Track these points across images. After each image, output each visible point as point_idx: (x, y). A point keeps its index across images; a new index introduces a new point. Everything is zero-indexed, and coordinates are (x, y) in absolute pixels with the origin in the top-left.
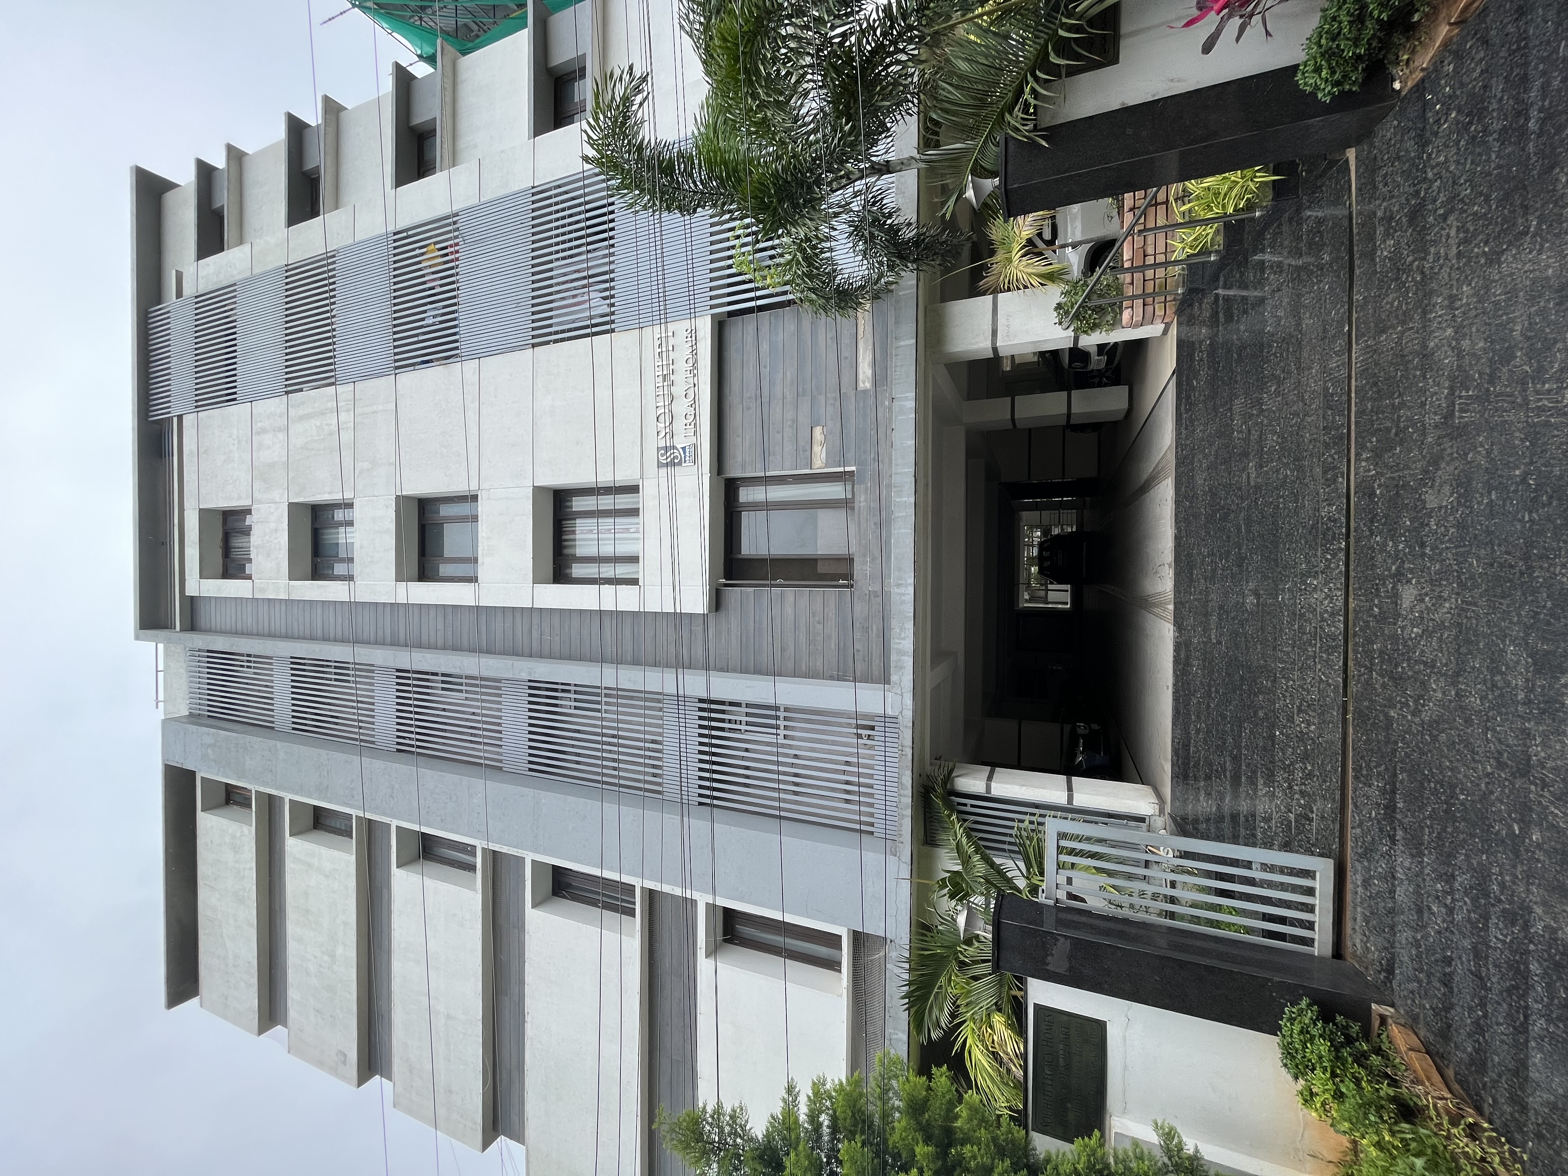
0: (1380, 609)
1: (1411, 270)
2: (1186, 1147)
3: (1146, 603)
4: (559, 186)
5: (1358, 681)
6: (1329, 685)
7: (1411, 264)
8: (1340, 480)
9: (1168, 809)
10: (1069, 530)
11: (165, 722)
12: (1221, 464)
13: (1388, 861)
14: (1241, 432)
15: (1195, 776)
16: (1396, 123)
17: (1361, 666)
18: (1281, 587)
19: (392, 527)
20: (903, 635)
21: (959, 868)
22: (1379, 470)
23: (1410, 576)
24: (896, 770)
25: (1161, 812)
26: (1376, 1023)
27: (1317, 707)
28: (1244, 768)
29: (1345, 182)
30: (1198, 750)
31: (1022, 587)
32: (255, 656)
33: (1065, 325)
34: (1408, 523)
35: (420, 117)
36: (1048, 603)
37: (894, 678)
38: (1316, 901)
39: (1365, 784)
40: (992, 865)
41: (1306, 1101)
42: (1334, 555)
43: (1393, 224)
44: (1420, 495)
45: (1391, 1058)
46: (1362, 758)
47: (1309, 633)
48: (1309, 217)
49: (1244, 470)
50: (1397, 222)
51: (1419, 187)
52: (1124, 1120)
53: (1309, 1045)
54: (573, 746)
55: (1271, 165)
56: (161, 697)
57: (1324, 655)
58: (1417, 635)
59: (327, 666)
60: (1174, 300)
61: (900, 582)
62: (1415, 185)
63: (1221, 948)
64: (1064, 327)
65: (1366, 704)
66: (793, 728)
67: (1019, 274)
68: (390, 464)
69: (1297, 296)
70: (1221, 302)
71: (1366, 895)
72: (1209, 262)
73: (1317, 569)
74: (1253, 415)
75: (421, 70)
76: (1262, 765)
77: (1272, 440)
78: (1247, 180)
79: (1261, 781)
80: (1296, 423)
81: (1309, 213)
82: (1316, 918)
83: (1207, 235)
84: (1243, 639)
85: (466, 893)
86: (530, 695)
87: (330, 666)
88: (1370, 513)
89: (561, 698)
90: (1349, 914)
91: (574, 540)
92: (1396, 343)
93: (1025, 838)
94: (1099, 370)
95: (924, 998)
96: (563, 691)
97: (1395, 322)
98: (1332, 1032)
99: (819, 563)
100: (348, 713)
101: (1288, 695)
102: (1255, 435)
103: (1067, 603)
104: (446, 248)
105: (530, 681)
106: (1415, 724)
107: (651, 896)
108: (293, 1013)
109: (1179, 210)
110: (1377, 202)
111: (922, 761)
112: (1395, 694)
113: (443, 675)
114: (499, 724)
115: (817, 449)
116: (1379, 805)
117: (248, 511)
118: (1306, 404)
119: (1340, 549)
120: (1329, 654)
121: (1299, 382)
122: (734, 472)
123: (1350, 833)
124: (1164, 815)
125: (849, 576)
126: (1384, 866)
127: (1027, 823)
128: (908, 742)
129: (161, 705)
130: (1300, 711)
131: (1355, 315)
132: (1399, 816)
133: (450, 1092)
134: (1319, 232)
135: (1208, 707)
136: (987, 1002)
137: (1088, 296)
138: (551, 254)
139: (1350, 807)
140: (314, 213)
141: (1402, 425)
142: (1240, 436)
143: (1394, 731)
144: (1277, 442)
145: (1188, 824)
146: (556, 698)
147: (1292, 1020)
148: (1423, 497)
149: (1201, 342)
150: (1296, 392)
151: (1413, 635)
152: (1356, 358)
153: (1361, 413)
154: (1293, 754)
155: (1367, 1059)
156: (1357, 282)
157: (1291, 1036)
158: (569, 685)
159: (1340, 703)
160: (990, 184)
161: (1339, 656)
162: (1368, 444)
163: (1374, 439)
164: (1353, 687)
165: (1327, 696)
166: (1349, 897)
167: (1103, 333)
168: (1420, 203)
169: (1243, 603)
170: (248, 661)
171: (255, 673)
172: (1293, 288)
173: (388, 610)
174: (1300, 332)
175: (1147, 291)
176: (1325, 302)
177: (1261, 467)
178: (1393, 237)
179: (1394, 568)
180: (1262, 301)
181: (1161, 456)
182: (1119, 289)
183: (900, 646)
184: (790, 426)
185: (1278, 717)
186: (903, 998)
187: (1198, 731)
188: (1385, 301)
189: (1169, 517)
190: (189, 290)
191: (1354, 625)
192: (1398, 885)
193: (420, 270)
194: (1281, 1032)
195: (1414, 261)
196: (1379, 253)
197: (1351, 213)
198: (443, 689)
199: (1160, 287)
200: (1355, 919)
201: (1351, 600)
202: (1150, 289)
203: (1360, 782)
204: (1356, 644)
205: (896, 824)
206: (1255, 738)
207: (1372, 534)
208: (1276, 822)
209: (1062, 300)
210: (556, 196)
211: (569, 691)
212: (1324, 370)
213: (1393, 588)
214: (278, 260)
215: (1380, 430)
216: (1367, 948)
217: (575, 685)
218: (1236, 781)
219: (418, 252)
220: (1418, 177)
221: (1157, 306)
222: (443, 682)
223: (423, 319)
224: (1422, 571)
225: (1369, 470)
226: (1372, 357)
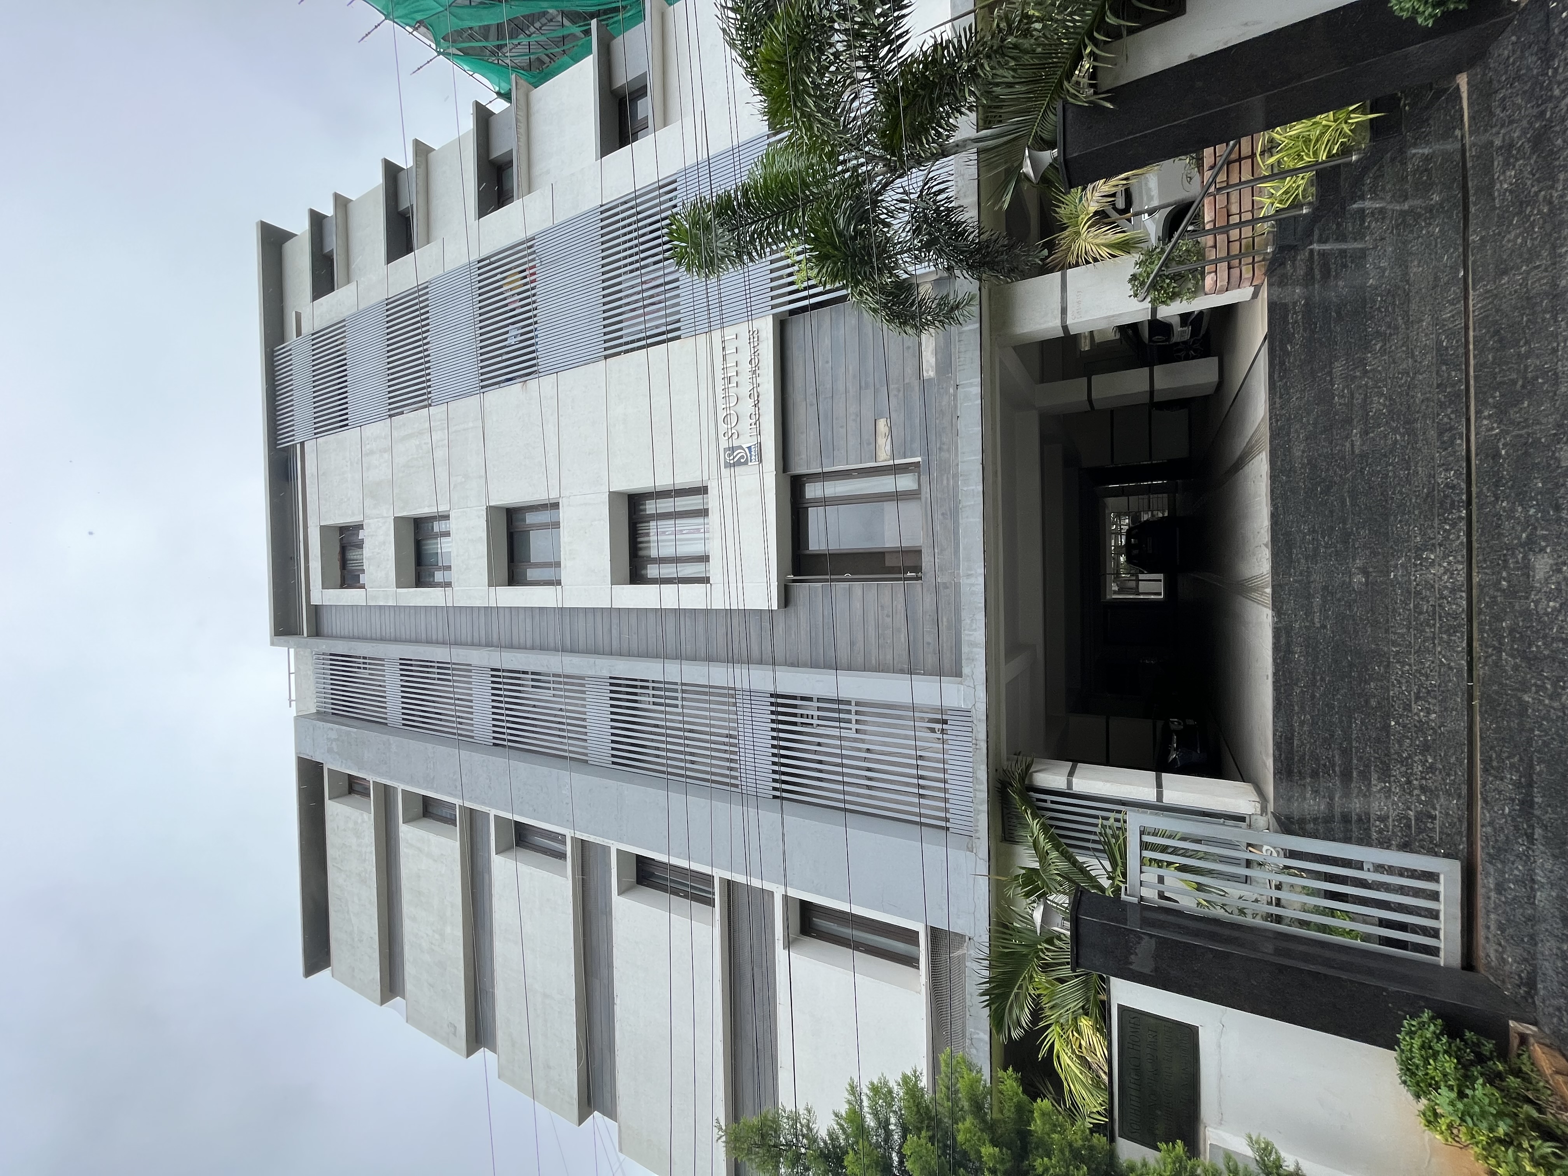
0: (1509, 582)
1: (1535, 202)
2: (1285, 1164)
3: (1243, 588)
4: (625, 203)
5: (1485, 663)
6: (1451, 668)
7: (1537, 194)
8: (1459, 441)
9: (1271, 807)
10: (1160, 515)
11: (297, 718)
12: (1321, 433)
13: (1526, 862)
14: (1343, 396)
15: (1300, 772)
16: (1514, 38)
17: (1487, 646)
18: (1392, 563)
19: (484, 535)
20: (974, 626)
21: (1036, 865)
22: (1503, 427)
23: (1543, 544)
24: (971, 765)
25: (1264, 810)
26: (1515, 1042)
27: (1438, 694)
28: (1355, 761)
29: (1456, 111)
30: (1303, 744)
31: (1110, 578)
32: (370, 658)
33: (1140, 297)
34: (1540, 485)
35: (498, 151)
36: (1139, 594)
37: (966, 670)
38: (1441, 907)
39: (1496, 777)
40: (1074, 863)
41: (1429, 1122)
42: (1454, 525)
43: (1514, 152)
44: (1554, 452)
45: (1534, 1081)
46: (1492, 748)
47: (1427, 612)
48: (1414, 155)
49: (1347, 438)
50: (1519, 149)
51: (1543, 107)
52: (1220, 1132)
53: (1431, 1061)
54: (652, 740)
55: (1368, 102)
56: (293, 697)
57: (1445, 636)
58: (1554, 609)
59: (431, 667)
60: (1263, 260)
61: (969, 572)
62: (1539, 106)
63: (1328, 954)
64: (1140, 299)
65: (1495, 688)
66: (864, 723)
67: (1088, 247)
68: (480, 477)
69: (1404, 243)
70: (1316, 257)
71: (1500, 900)
72: (1300, 215)
73: (1433, 541)
74: (1355, 377)
75: (498, 106)
76: (1376, 758)
77: (1377, 404)
78: (1341, 123)
79: (1374, 776)
80: (1405, 382)
81: (1414, 151)
82: (1441, 924)
83: (1298, 186)
84: (1351, 622)
85: (557, 879)
86: (612, 692)
87: (434, 667)
88: (1494, 476)
89: (641, 694)
90: (1481, 921)
91: (649, 542)
92: (1521, 285)
93: (1110, 837)
94: (1184, 343)
95: (1004, 996)
96: (642, 687)
97: (1519, 261)
98: (1459, 1049)
99: (887, 557)
100: (449, 710)
101: (1404, 681)
102: (1359, 399)
103: (1160, 594)
104: (524, 271)
105: (611, 678)
106: (1555, 709)
107: (730, 886)
108: (410, 985)
109: (1265, 164)
110: (1494, 130)
111: (997, 754)
112: (1529, 676)
113: (533, 673)
114: (584, 720)
115: (881, 441)
116: (1513, 800)
117: (359, 527)
118: (1416, 361)
119: (1460, 518)
120: (1450, 635)
121: (1408, 338)
122: (800, 468)
123: (1479, 832)
124: (1266, 814)
125: (917, 569)
126: (1520, 867)
127: (1112, 820)
128: (983, 736)
129: (293, 703)
130: (1418, 698)
131: (1471, 258)
132: (1537, 812)
133: (549, 1067)
134: (1426, 170)
135: (1313, 697)
136: (1074, 1005)
137: (1165, 264)
138: (619, 268)
139: (1479, 803)
140: (409, 249)
141: (1530, 375)
142: (1342, 401)
143: (1529, 717)
144: (1384, 405)
145: (1292, 823)
146: (635, 694)
147: (1411, 1034)
148: (1557, 454)
149: (1295, 304)
150: (1404, 348)
151: (1549, 610)
152: (1474, 306)
153: (1481, 365)
154: (1411, 745)
155: (1503, 1080)
156: (1472, 221)
157: (1411, 1051)
158: (647, 681)
159: (1465, 688)
160: (1048, 156)
161: (1462, 637)
162: (1491, 400)
163: (1498, 394)
164: (1480, 671)
165: (1450, 681)
166: (1480, 903)
167: (1184, 302)
168: (1545, 125)
169: (1350, 582)
170: (364, 663)
171: (370, 674)
172: (1399, 235)
173: (482, 612)
174: (1407, 282)
175: (1232, 253)
176: (1436, 246)
177: (1367, 433)
178: (1514, 166)
179: (1524, 535)
180: (1363, 254)
181: (1254, 429)
182: (1201, 254)
183: (972, 638)
184: (854, 420)
185: (1393, 706)
186: (982, 995)
187: (1302, 723)
188: (1506, 239)
189: (1264, 494)
190: (306, 329)
191: (1479, 602)
192: (1539, 889)
193: (502, 293)
194: (1399, 1047)
195: (1540, 191)
196: (1498, 186)
197: (1463, 145)
198: (533, 687)
199: (1247, 247)
200: (1488, 928)
201: (1474, 574)
202: (1235, 248)
203: (1490, 774)
204: (1481, 623)
205: (971, 819)
206: (1367, 729)
207: (1497, 499)
208: (1393, 821)
209: (1137, 270)
210: (623, 212)
211: (647, 688)
212: (1437, 322)
213: (1524, 558)
214: (378, 295)
215: (1504, 383)
216: (1503, 958)
217: (653, 682)
218: (1346, 776)
219: (499, 277)
220: (1542, 96)
221: (1244, 268)
222: (533, 680)
223: (506, 340)
224: (1558, 537)
225: (1493, 429)
226: (1492, 302)
